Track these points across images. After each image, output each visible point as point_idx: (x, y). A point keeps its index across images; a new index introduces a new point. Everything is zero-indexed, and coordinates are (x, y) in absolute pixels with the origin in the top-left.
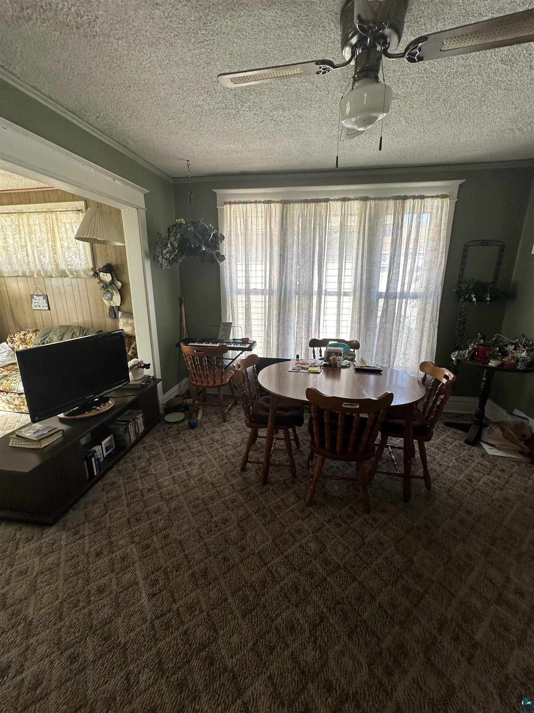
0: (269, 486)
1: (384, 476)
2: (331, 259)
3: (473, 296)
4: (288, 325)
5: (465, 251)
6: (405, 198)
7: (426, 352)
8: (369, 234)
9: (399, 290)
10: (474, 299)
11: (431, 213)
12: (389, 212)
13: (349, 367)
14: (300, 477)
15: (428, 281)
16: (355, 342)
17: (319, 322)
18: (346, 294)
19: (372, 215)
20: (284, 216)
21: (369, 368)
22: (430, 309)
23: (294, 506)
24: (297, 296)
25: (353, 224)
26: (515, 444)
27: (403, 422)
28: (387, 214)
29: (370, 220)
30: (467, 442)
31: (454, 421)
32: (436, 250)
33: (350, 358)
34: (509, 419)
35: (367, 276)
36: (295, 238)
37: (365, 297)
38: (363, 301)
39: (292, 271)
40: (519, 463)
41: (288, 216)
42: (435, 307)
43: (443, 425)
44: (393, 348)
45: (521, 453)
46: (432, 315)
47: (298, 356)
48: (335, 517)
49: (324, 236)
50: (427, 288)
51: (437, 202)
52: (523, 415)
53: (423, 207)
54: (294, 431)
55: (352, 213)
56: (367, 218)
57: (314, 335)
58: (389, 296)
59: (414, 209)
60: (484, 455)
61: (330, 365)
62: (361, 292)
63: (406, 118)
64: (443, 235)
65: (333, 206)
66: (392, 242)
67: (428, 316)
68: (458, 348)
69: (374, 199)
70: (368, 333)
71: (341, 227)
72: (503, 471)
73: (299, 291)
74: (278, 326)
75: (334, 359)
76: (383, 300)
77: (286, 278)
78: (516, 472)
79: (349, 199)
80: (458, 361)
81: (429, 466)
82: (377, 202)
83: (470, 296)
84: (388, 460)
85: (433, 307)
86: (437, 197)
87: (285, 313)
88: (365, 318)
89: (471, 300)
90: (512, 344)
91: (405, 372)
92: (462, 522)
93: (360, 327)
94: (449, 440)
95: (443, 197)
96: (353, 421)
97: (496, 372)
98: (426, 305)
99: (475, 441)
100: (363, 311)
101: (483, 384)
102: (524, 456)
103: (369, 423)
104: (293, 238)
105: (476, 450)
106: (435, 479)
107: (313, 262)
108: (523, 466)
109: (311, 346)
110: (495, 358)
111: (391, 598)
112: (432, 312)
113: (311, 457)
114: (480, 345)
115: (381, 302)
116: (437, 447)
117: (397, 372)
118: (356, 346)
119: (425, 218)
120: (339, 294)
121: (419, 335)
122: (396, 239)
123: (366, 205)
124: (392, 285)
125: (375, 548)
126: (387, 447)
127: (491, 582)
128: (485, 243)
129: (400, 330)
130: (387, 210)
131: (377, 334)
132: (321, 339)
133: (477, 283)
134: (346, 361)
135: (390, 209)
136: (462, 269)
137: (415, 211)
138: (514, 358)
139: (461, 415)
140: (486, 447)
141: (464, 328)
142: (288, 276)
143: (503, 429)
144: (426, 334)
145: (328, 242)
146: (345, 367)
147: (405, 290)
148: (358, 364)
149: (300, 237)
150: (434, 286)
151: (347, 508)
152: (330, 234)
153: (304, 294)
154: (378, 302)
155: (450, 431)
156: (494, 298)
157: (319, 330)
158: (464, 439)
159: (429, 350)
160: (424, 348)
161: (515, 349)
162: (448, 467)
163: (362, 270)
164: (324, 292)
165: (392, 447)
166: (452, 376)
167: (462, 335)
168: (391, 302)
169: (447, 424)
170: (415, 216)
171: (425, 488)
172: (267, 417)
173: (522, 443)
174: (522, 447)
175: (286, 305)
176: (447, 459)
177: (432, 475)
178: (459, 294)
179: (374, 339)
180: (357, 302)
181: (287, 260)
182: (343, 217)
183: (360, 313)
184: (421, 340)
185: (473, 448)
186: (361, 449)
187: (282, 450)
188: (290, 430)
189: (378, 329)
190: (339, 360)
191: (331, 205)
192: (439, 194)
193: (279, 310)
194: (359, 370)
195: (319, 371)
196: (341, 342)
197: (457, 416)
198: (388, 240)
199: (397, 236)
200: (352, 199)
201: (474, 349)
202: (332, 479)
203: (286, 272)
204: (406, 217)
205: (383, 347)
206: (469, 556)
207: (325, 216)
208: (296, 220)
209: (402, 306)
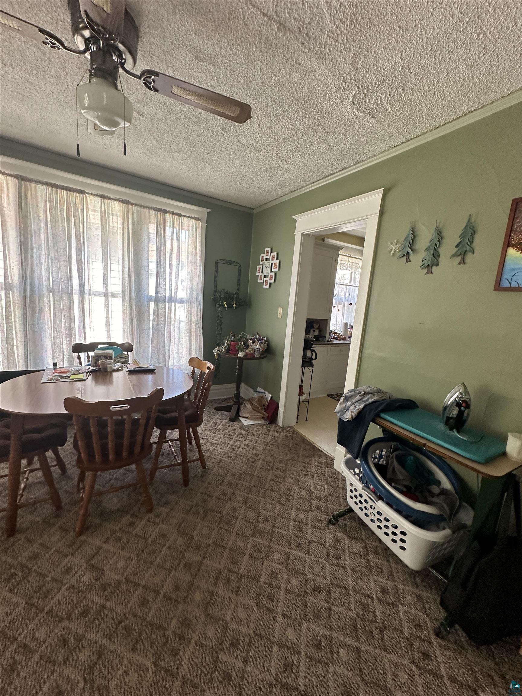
0: (19, 536)
1: (165, 471)
2: (94, 257)
3: (225, 303)
4: (40, 329)
5: (216, 267)
6: (165, 212)
7: (196, 350)
8: (133, 238)
9: (167, 295)
10: (226, 306)
11: (188, 230)
12: (152, 221)
13: (122, 370)
14: (67, 507)
15: (191, 289)
16: (127, 345)
17: (84, 324)
18: (114, 295)
19: (135, 220)
20: (23, 194)
21: (142, 369)
22: (195, 313)
23: (59, 544)
24: (51, 294)
25: (115, 225)
26: (259, 412)
27: (176, 414)
28: (150, 222)
29: (133, 224)
30: (231, 420)
31: (221, 405)
32: (194, 262)
33: (123, 360)
34: (256, 395)
35: (135, 279)
36: (42, 224)
37: (136, 299)
38: (134, 304)
39: (41, 264)
40: (262, 426)
41: (29, 197)
42: (199, 311)
43: (213, 410)
44: (167, 348)
45: (263, 418)
46: (197, 318)
47: (55, 365)
48: (114, 532)
49: (81, 230)
50: (191, 294)
51: (192, 222)
52: (262, 391)
53: (181, 225)
54: (56, 453)
55: (114, 213)
56: (130, 221)
57: (79, 339)
58: (157, 300)
59: (173, 223)
60: (242, 426)
61: (99, 370)
62: (130, 294)
63: (155, 139)
64: (199, 251)
65: (91, 200)
66: (157, 249)
67: (194, 319)
68: (218, 345)
69: (136, 205)
70: (142, 335)
71: (102, 225)
72: (254, 435)
73: (53, 288)
74: (25, 330)
75: (103, 364)
76: (153, 303)
77: (32, 271)
78: (261, 433)
79: (109, 198)
80: (218, 355)
81: (203, 448)
82: (139, 208)
83: (223, 302)
84: (169, 454)
85: (197, 311)
86: (191, 218)
87: (35, 313)
88: (137, 320)
89: (224, 307)
90: (252, 339)
91: (180, 369)
92: (230, 484)
93: (132, 329)
94: (218, 421)
95: (196, 219)
96: (125, 423)
97: (244, 361)
98: (191, 308)
99: (235, 418)
100: (134, 314)
101: (237, 371)
102: (265, 420)
103: (142, 422)
104: (39, 225)
105: (236, 424)
106: (209, 457)
107: (70, 257)
108: (265, 427)
109: (74, 351)
110: (242, 351)
111: (175, 582)
112: (197, 315)
113: (82, 478)
114: (233, 341)
115: (152, 304)
116: (210, 430)
117: (173, 369)
118: (130, 348)
119: (184, 234)
120: (106, 295)
121: (188, 335)
122: (161, 247)
123: (128, 208)
124: (160, 290)
125: (159, 543)
126: (167, 442)
127: (249, 522)
128: (229, 263)
129: (172, 331)
130: (149, 218)
131: (151, 336)
132: (88, 343)
133: (227, 293)
134: (118, 364)
135: (152, 218)
136: (216, 281)
137: (175, 226)
138: (252, 349)
139: (226, 399)
140: (242, 420)
141: (221, 329)
142: (35, 268)
143: (252, 404)
144: (193, 334)
145: (88, 238)
146: (118, 370)
147: (173, 295)
148: (131, 365)
149: (49, 226)
150: (196, 293)
151: (128, 516)
152: (89, 229)
153: (61, 292)
154: (148, 305)
155: (219, 414)
156: (238, 306)
157: (85, 333)
158: (228, 418)
159: (198, 348)
160: (193, 347)
161: (253, 343)
162: (218, 444)
163: (129, 272)
164: (87, 292)
165: (171, 441)
166: (213, 367)
167: (221, 334)
168: (161, 305)
169: (217, 409)
170: (175, 230)
171: (201, 468)
172: (8, 446)
173: (263, 411)
174: (264, 414)
175: (35, 303)
176: (217, 438)
177: (206, 455)
178: (215, 300)
179: (148, 341)
180: (127, 305)
181: (32, 249)
182: (103, 215)
183: (131, 314)
184: (190, 339)
185: (235, 423)
186: (137, 450)
187: (40, 483)
188: (49, 454)
189: (151, 331)
190: (109, 364)
191: (88, 198)
192: (193, 216)
193: (25, 309)
194: (132, 372)
195: (85, 378)
196: (111, 345)
197: (223, 401)
198: (153, 247)
199: (161, 245)
200: (113, 199)
201: (228, 344)
202: (111, 492)
203: (32, 264)
204: (167, 229)
205: (158, 348)
206: (234, 510)
207: (81, 208)
208: (41, 204)
209: (171, 309)
